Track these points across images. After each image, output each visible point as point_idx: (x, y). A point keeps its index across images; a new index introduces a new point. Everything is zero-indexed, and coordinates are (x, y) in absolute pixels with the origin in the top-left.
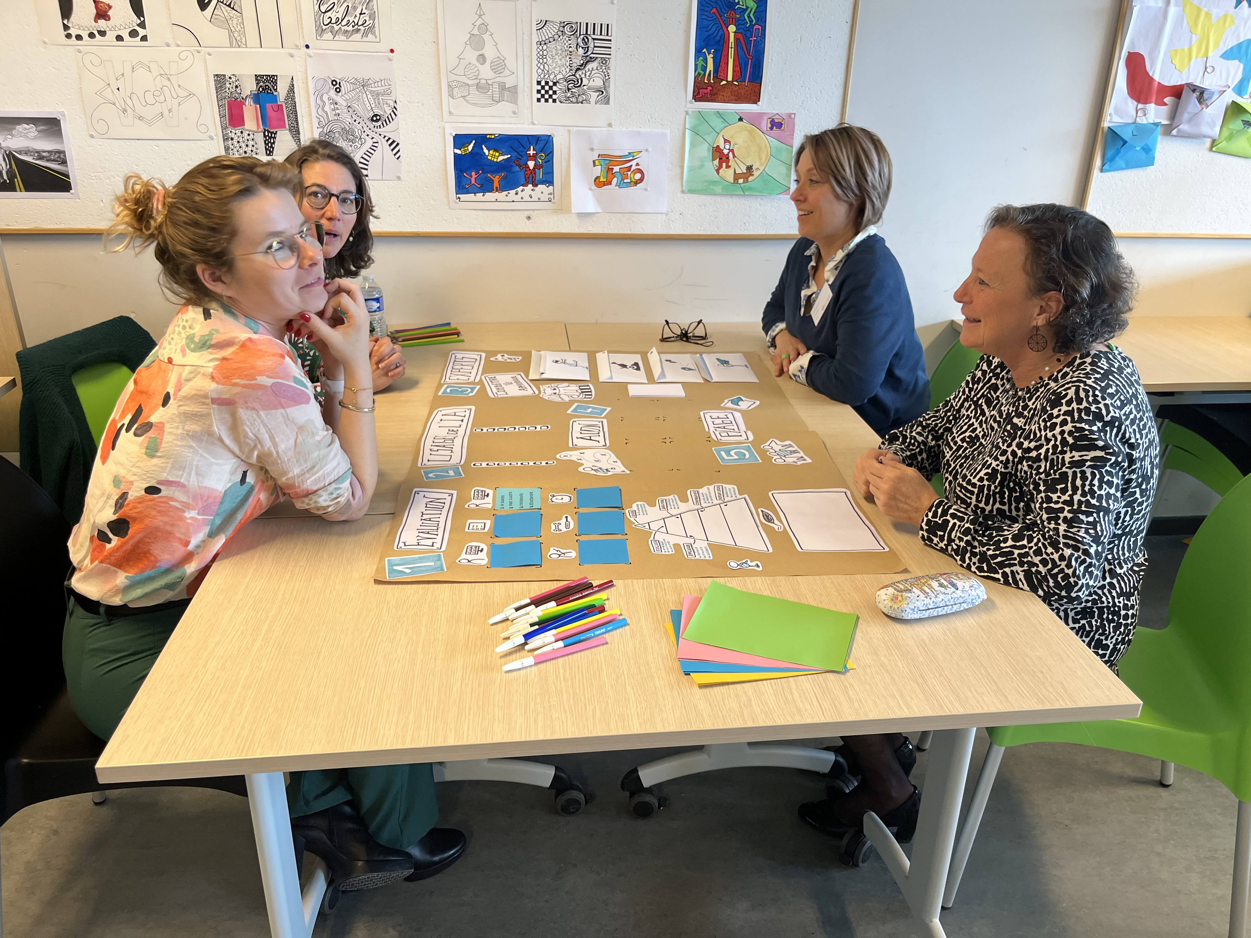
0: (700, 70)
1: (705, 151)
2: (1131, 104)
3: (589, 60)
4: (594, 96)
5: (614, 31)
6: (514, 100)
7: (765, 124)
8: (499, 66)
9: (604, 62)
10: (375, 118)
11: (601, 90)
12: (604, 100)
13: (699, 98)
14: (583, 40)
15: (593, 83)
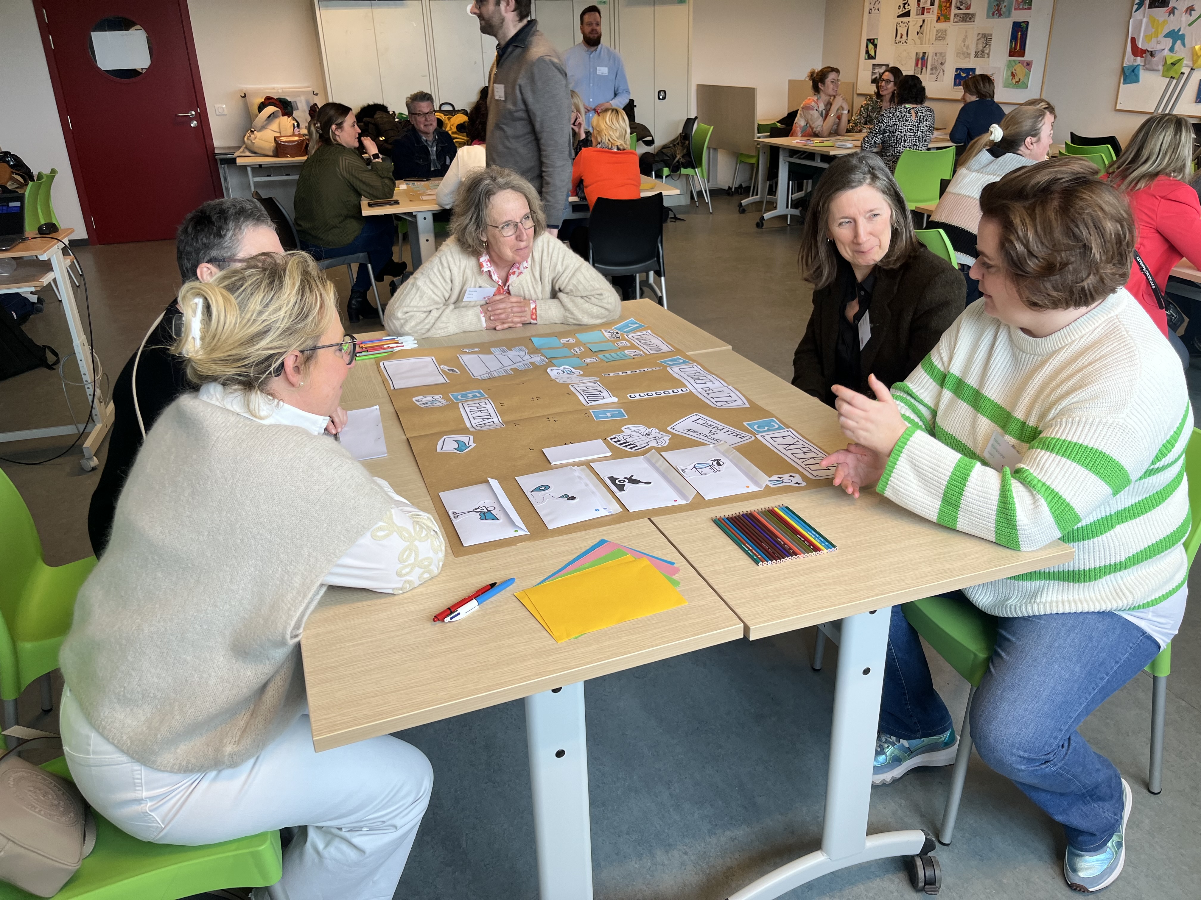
0: (1011, 46)
1: (1010, 74)
2: (1132, 57)
3: (987, 44)
4: (986, 55)
5: (993, 36)
6: (969, 58)
7: (1025, 64)
8: (968, 48)
9: (990, 45)
10: (941, 64)
11: (988, 54)
12: (989, 57)
13: (1010, 56)
14: (986, 39)
15: (987, 51)
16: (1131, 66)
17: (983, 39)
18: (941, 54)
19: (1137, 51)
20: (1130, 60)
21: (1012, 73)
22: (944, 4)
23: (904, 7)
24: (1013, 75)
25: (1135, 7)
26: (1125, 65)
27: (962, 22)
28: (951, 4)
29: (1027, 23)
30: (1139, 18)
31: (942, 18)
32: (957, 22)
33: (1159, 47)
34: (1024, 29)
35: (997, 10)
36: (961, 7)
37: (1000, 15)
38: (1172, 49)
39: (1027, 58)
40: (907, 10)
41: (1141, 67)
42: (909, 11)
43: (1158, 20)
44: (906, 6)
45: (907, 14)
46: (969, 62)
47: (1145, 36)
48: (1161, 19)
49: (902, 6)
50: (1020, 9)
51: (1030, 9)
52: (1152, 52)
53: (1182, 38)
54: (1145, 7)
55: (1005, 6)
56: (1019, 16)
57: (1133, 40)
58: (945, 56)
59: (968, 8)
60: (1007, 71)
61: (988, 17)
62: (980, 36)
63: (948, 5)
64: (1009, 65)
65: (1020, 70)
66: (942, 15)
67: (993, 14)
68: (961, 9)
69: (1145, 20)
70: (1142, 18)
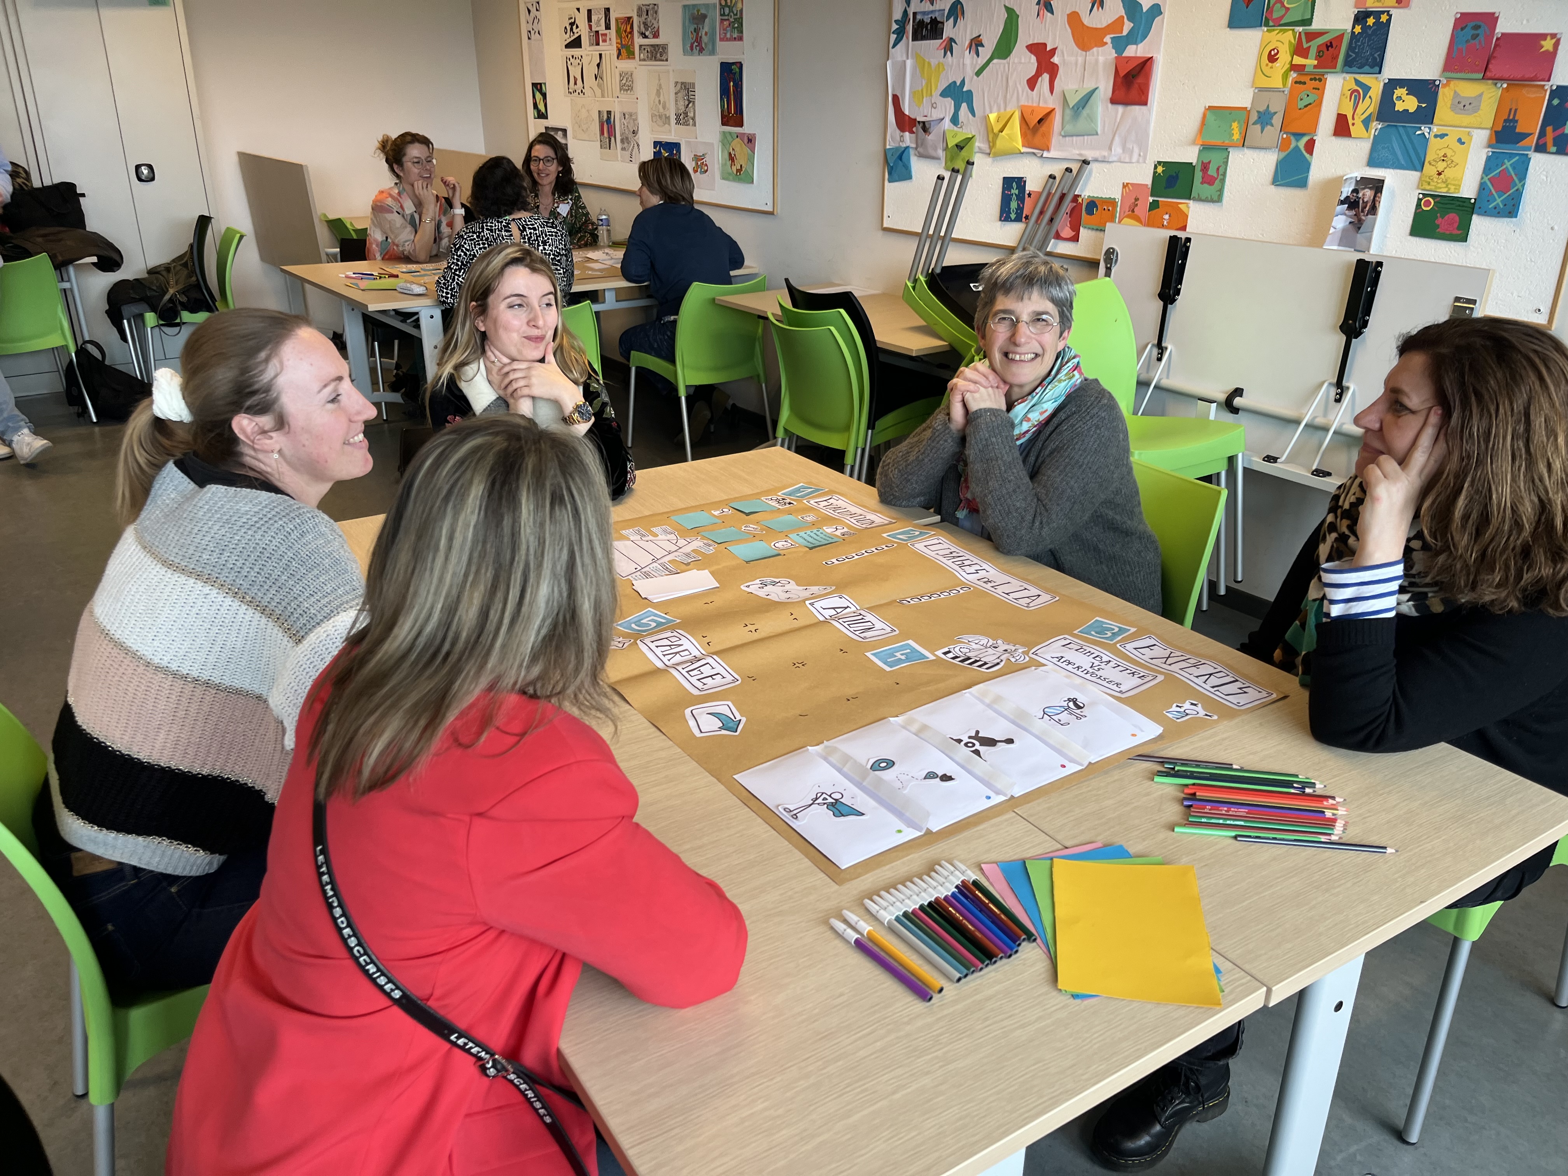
0: (722, 106)
1: (727, 155)
2: (898, 131)
3: (690, 102)
4: (691, 120)
5: (697, 85)
6: (669, 124)
7: (746, 140)
8: (665, 106)
9: (694, 102)
10: (634, 132)
11: (693, 119)
12: (694, 125)
13: (723, 124)
14: (687, 90)
15: (691, 114)
16: (897, 149)
17: (684, 92)
18: (631, 115)
19: (905, 123)
20: (895, 138)
21: (730, 154)
22: (623, 27)
23: (571, 29)
24: (732, 158)
25: (893, 37)
26: (888, 147)
27: (651, 59)
28: (632, 28)
29: (740, 65)
30: (899, 59)
31: (623, 51)
32: (644, 60)
33: (935, 115)
34: (737, 76)
35: (696, 41)
36: (647, 33)
37: (701, 50)
38: (955, 120)
39: (747, 129)
40: (576, 35)
41: (912, 152)
42: (580, 36)
43: (929, 63)
44: (574, 27)
45: (576, 43)
46: (670, 131)
47: (913, 93)
48: (934, 62)
49: (569, 29)
50: (728, 40)
51: (741, 39)
52: (924, 123)
53: (968, 98)
54: (907, 38)
55: (706, 34)
56: (728, 52)
57: (896, 99)
58: (636, 119)
59: (656, 35)
60: (722, 151)
61: (685, 53)
62: (679, 86)
63: (628, 30)
64: (725, 140)
65: (739, 147)
66: (623, 46)
67: (692, 49)
68: (646, 37)
69: (909, 63)
70: (905, 58)
